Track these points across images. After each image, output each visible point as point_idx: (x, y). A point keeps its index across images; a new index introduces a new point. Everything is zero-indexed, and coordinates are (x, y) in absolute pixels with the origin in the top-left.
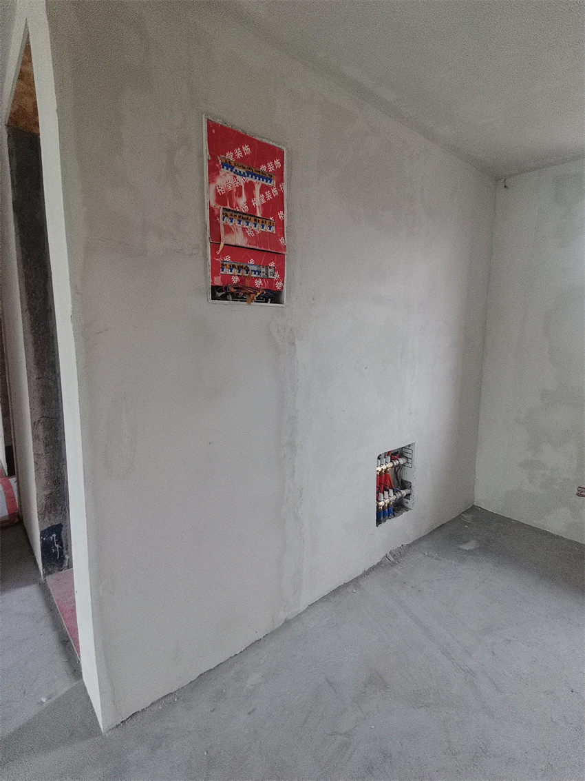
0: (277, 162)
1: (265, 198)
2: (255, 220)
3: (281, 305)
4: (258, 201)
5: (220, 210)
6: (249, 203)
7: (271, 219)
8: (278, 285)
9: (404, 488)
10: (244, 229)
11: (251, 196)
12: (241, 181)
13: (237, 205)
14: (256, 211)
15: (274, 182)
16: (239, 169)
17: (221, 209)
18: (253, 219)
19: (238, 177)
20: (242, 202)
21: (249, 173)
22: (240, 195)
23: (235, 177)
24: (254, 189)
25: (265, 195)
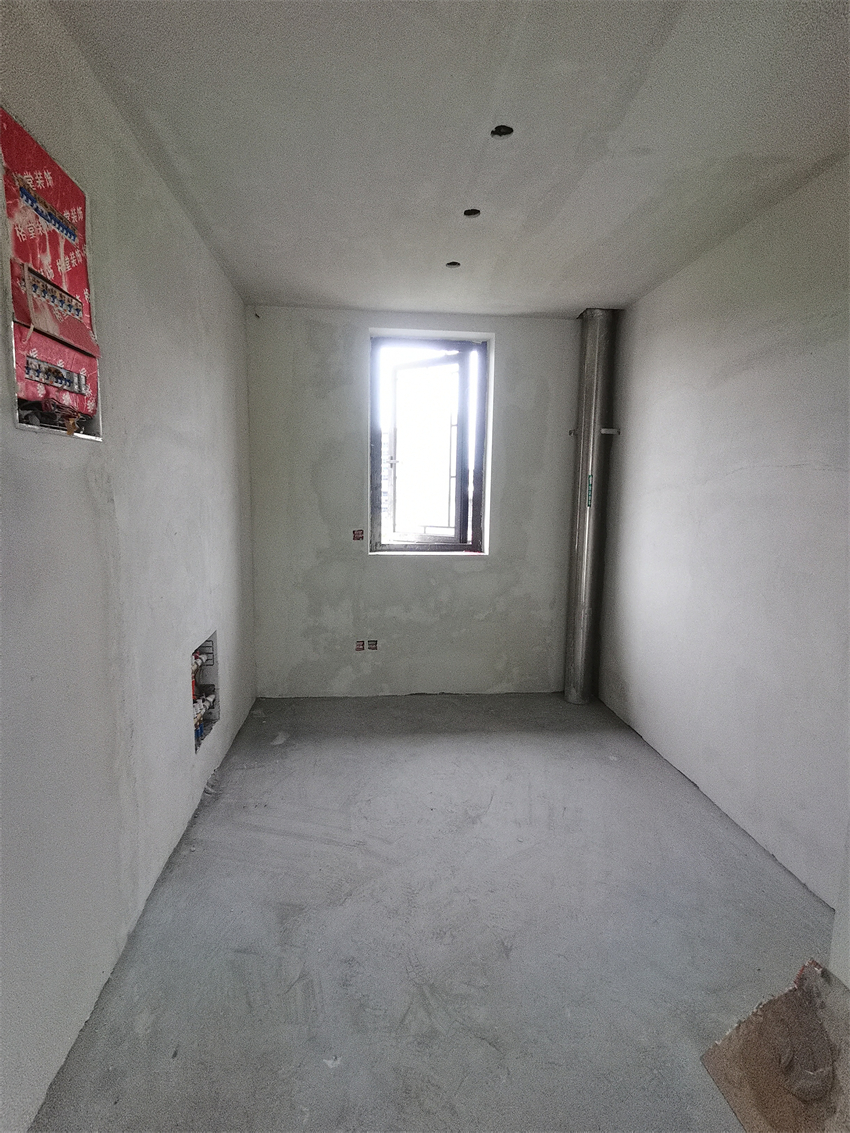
0: (80, 211)
1: (71, 264)
2: (61, 295)
3: (97, 440)
4: (63, 266)
5: (22, 266)
6: (54, 267)
7: (78, 298)
8: (90, 406)
10: (50, 307)
11: (55, 257)
12: (45, 226)
13: (41, 264)
14: (61, 282)
15: (77, 241)
16: (41, 208)
17: (26, 267)
18: (58, 293)
19: (41, 219)
20: (46, 259)
21: (51, 217)
22: (44, 251)
23: (37, 217)
24: (58, 244)
25: (69, 257)
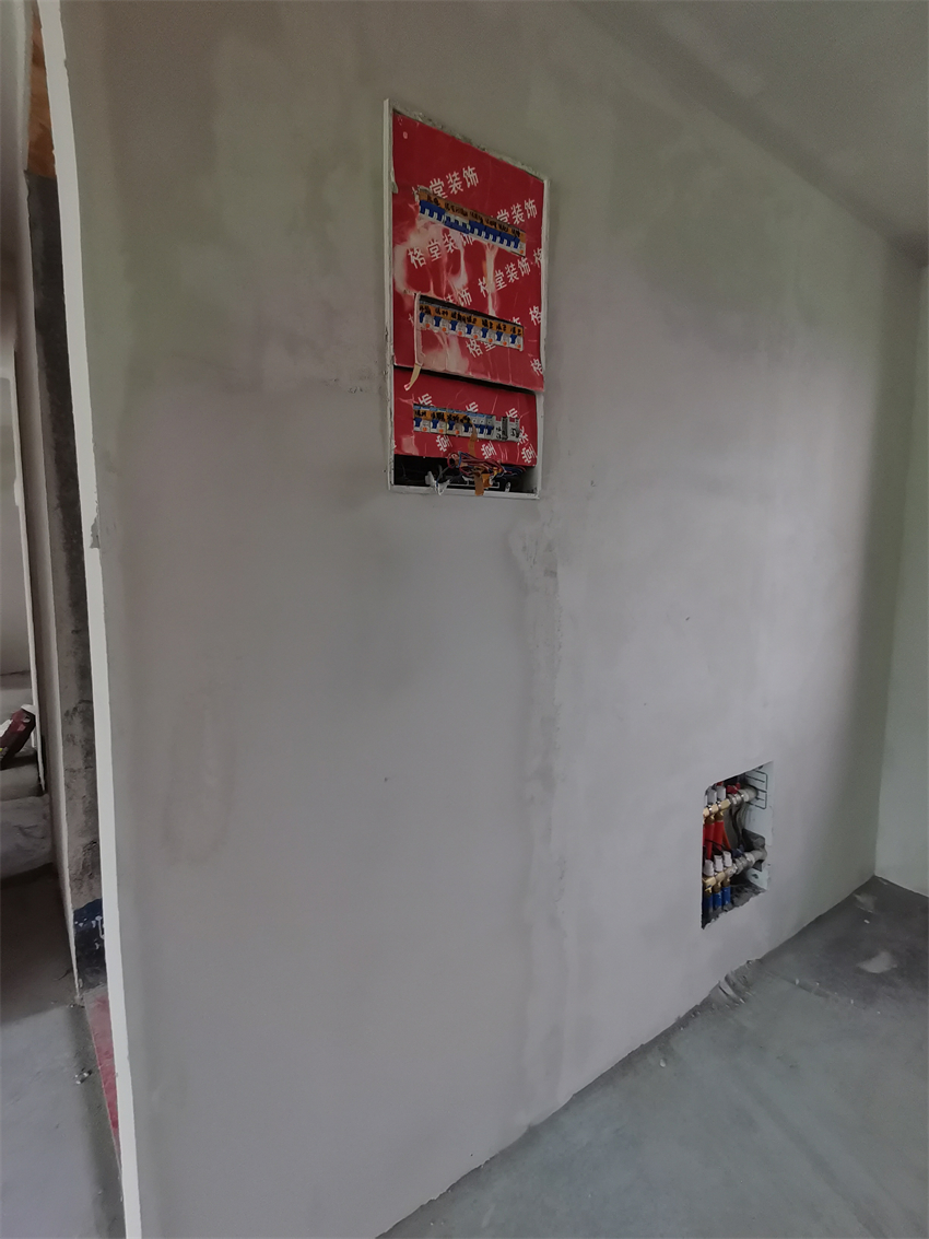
0: (530, 205)
1: (506, 279)
2: (485, 323)
3: (531, 496)
4: (491, 283)
5: (414, 298)
6: (473, 287)
7: (515, 320)
8: (527, 455)
9: (750, 849)
10: (462, 341)
11: (476, 273)
12: (458, 240)
13: (449, 291)
14: (486, 305)
15: (523, 247)
16: (454, 217)
17: (417, 298)
18: (479, 320)
19: (454, 234)
20: (460, 282)
21: (478, 225)
22: (456, 271)
23: (446, 232)
24: (484, 258)
25: (505, 272)
